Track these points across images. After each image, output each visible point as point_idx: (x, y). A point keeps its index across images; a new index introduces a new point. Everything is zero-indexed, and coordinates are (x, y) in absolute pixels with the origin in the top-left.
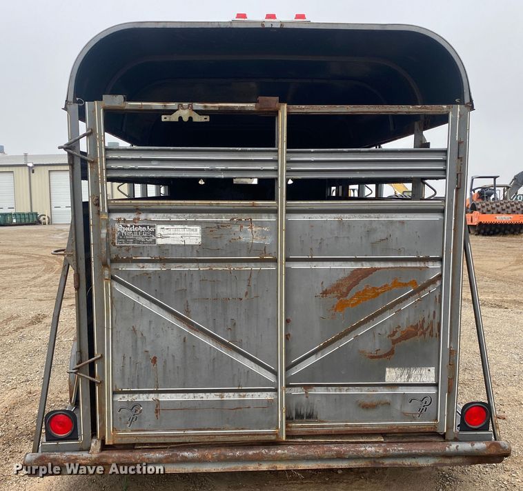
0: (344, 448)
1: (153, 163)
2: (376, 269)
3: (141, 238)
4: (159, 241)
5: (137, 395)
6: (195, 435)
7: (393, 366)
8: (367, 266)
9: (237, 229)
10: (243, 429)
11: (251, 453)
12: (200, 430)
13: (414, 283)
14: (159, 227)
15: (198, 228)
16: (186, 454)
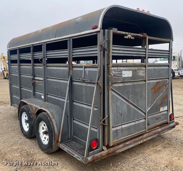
0: (155, 131)
1: (121, 51)
2: (160, 82)
3: (119, 75)
4: (123, 76)
5: (117, 127)
6: (130, 136)
7: (161, 107)
8: (158, 81)
9: (138, 71)
10: (139, 131)
11: (140, 138)
12: (131, 134)
13: (165, 85)
14: (123, 71)
15: (131, 71)
16: (127, 143)
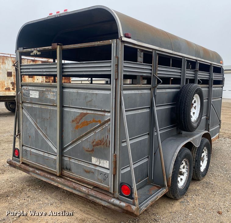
0: (76, 186)
1: (31, 69)
2: (87, 113)
3: (27, 95)
4: (31, 96)
5: (27, 148)
7: (94, 157)
8: (85, 112)
9: (47, 93)
11: (52, 177)
13: (100, 121)
14: (30, 91)
15: (38, 92)
